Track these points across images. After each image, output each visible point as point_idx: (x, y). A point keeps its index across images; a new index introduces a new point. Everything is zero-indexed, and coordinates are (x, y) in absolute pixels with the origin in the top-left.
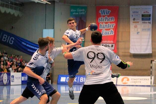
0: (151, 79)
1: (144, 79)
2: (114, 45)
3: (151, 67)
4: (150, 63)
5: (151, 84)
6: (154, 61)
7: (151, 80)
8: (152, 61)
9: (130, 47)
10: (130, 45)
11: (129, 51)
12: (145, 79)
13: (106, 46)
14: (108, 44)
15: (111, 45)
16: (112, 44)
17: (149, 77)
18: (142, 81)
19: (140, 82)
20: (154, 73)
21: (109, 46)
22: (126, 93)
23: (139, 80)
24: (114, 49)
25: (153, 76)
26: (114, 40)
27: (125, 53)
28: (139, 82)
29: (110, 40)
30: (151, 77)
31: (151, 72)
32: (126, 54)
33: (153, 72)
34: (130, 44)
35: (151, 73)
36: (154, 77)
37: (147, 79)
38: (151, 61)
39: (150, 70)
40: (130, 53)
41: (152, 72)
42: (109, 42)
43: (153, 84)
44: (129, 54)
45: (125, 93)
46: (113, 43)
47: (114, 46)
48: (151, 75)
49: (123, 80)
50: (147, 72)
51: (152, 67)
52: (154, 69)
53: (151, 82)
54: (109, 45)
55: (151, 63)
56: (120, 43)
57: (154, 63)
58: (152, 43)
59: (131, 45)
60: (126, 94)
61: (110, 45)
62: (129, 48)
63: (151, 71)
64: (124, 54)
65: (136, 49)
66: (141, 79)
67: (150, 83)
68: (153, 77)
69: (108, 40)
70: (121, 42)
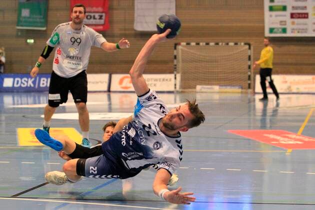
0: (175, 78)
1: (161, 80)
2: (104, 14)
3: (175, 57)
4: (173, 48)
5: (175, 88)
6: (179, 44)
7: (175, 82)
8: (176, 45)
9: (135, 19)
10: (134, 15)
11: (133, 26)
12: (163, 80)
13: (89, 17)
14: (92, 15)
15: (99, 16)
16: (100, 14)
17: (172, 76)
18: (158, 83)
19: (155, 85)
20: (180, 68)
21: (94, 18)
22: (128, 107)
23: (153, 80)
25: (178, 73)
26: (104, 6)
27: (125, 30)
28: (153, 85)
29: (97, 7)
30: (175, 75)
31: (176, 65)
32: (127, 32)
33: (180, 66)
34: (134, 13)
35: (175, 68)
36: (181, 76)
37: (167, 80)
38: (174, 45)
39: (173, 62)
40: (135, 30)
41: (178, 66)
42: (95, 9)
43: (180, 88)
44: (133, 32)
45: (125, 107)
46: (102, 12)
47: (104, 17)
48: (175, 72)
50: (168, 66)
51: (177, 57)
52: (180, 60)
53: (175, 85)
54: (94, 16)
55: (175, 48)
56: (115, 12)
57: (182, 50)
58: (176, 10)
59: (136, 15)
60: (127, 109)
61: (97, 16)
62: (132, 22)
63: (175, 63)
64: (123, 32)
65: (146, 22)
66: (156, 80)
67: (173, 86)
68: (179, 76)
69: (92, 7)
70: (116, 9)
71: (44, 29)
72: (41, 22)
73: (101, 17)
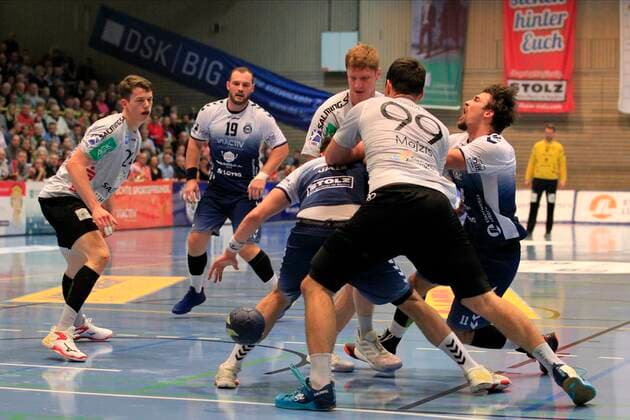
2: (564, 83)
9: (621, 91)
10: (618, 85)
11: (616, 105)
13: (537, 88)
14: (543, 83)
15: (555, 86)
16: (558, 83)
21: (547, 90)
22: (606, 250)
24: (565, 101)
26: (563, 69)
27: (602, 111)
29: (552, 70)
32: (605, 115)
34: (618, 81)
40: (620, 113)
42: (547, 73)
44: (617, 116)
45: (600, 250)
46: (562, 80)
47: (563, 89)
49: (594, 205)
54: (547, 86)
56: (584, 79)
59: (621, 86)
60: (602, 254)
61: (551, 85)
62: (615, 97)
64: (598, 115)
69: (543, 69)
70: (587, 74)
71: (457, 108)
72: (450, 97)
73: (558, 89)
